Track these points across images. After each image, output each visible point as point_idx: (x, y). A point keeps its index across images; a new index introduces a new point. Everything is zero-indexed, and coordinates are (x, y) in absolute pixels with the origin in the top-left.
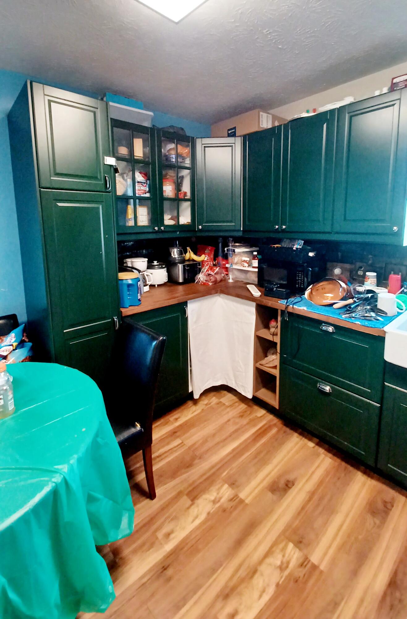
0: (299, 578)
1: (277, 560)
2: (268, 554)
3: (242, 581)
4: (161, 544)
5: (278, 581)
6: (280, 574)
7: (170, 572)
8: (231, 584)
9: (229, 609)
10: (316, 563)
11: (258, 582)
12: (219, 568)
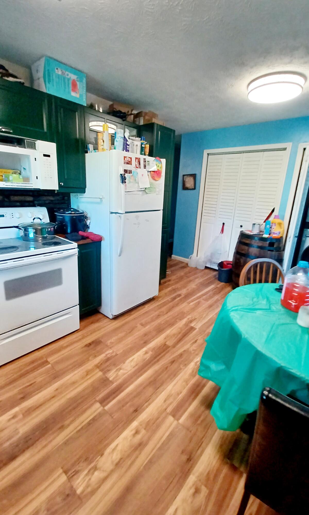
0: (83, 462)
1: (97, 475)
2: (105, 479)
3: (129, 456)
4: (200, 480)
5: (101, 458)
6: (97, 464)
7: (184, 458)
8: (137, 452)
9: (139, 437)
10: (64, 475)
11: (116, 456)
12: (146, 464)
